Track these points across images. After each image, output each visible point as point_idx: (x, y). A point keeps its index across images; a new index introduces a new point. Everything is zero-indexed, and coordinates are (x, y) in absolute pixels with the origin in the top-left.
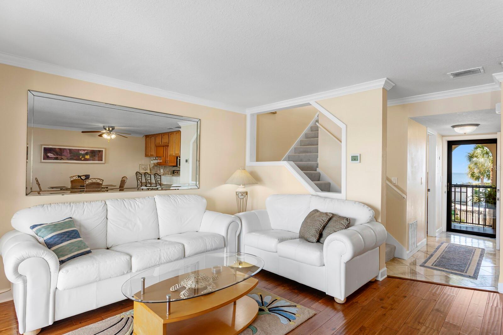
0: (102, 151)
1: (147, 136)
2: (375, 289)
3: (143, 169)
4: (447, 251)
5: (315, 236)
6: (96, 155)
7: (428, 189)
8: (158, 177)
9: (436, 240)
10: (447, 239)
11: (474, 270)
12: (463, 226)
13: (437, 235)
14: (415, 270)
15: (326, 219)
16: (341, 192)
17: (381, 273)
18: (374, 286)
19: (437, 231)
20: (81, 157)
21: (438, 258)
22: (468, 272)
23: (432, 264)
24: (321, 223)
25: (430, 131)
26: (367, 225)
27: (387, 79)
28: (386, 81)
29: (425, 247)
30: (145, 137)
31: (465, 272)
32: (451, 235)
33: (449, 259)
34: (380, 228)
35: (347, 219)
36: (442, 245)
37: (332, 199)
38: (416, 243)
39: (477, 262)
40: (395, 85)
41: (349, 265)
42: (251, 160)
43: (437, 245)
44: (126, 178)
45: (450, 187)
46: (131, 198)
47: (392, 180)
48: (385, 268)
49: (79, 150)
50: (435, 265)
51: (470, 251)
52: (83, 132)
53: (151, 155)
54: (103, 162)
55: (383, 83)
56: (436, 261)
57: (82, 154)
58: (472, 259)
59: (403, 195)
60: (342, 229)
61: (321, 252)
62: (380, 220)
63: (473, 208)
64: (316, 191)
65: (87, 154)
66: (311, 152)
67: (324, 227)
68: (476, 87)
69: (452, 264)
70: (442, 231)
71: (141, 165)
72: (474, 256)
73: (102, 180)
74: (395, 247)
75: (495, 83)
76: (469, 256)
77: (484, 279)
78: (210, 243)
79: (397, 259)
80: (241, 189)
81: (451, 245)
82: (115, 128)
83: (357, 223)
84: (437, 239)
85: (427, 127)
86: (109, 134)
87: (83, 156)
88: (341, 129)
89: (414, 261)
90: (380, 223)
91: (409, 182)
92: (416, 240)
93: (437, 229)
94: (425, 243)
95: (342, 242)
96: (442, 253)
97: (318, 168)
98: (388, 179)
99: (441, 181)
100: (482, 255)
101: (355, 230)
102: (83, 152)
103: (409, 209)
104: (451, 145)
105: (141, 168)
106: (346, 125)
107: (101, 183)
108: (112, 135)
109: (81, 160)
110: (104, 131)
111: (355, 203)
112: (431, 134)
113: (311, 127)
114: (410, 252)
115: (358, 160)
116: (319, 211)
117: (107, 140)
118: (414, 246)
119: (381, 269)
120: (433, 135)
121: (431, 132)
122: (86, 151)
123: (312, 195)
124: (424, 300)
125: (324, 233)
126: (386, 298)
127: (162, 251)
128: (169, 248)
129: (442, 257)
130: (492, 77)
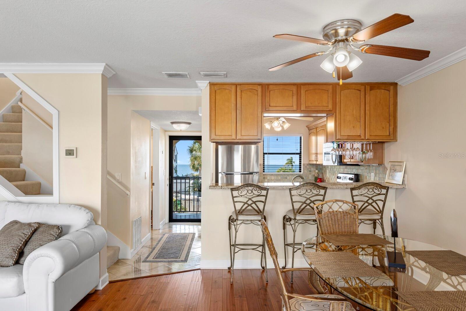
2: (94, 301)
4: (167, 241)
5: (12, 257)
7: (153, 183)
9: (159, 232)
10: (169, 229)
11: (186, 254)
12: (183, 215)
13: (161, 227)
14: (137, 267)
15: (28, 232)
16: (53, 194)
17: (102, 281)
18: (94, 297)
19: (160, 224)
21: (159, 250)
22: (181, 257)
23: (153, 257)
24: (20, 238)
25: (153, 125)
26: (84, 230)
27: (106, 64)
28: (105, 67)
29: (150, 242)
31: (179, 258)
32: (172, 225)
33: (168, 249)
34: (99, 231)
35: (59, 227)
36: (164, 236)
37: (38, 204)
38: (140, 240)
39: (189, 246)
40: (116, 73)
41: (59, 284)
43: (160, 236)
45: (171, 180)
47: (116, 176)
48: (107, 274)
50: (156, 258)
51: (184, 237)
55: (102, 68)
56: (157, 253)
58: (185, 244)
59: (127, 193)
60: (52, 240)
61: (19, 276)
62: (100, 223)
63: (194, 197)
64: (16, 195)
66: (11, 142)
67: (26, 243)
68: (186, 90)
69: (169, 253)
70: (165, 223)
72: (187, 242)
74: (120, 248)
75: (198, 89)
76: (183, 242)
77: (192, 260)
79: (121, 260)
81: (171, 235)
83: (72, 230)
84: (161, 231)
85: (150, 121)
88: (52, 115)
89: (138, 258)
90: (100, 225)
91: (133, 177)
92: (140, 237)
93: (160, 222)
94: (150, 238)
95: (49, 257)
96: (163, 245)
97: (22, 163)
98: (109, 173)
99: (164, 175)
100: (193, 239)
101: (68, 239)
103: (133, 205)
104: (173, 139)
106: (58, 111)
111: (70, 206)
112: (155, 128)
113: (13, 107)
114: (134, 250)
115: (74, 154)
116: (20, 222)
118: (138, 243)
119: (102, 276)
120: (156, 129)
121: (154, 127)
123: (9, 202)
124: (142, 295)
125: (26, 250)
126: (105, 307)
129: (163, 248)
130: (196, 84)
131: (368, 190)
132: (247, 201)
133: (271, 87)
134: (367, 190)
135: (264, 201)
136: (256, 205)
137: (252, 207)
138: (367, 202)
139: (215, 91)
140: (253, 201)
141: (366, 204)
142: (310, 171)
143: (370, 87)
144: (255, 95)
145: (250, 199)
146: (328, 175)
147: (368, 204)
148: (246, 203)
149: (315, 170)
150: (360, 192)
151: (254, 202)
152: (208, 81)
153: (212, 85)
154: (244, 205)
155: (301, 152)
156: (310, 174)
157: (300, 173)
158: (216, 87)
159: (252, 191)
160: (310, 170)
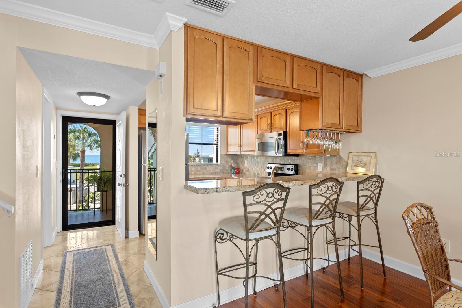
4: (77, 268)
11: (125, 293)
31: (117, 305)
33: (87, 287)
36: (67, 259)
45: (65, 173)
59: (7, 208)
70: (57, 233)
94: (43, 267)
131: (372, 184)
133: (264, 52)
135: (282, 207)
136: (274, 214)
137: (270, 218)
138: (370, 196)
139: (194, 39)
140: (272, 209)
142: (227, 162)
143: (347, 74)
144: (246, 58)
145: (269, 206)
146: (246, 165)
148: (263, 213)
149: (231, 160)
150: (365, 186)
151: (273, 211)
152: (183, 19)
153: (188, 28)
154: (260, 216)
155: (218, 142)
156: (227, 164)
157: (217, 163)
158: (195, 34)
159: (273, 195)
160: (226, 160)
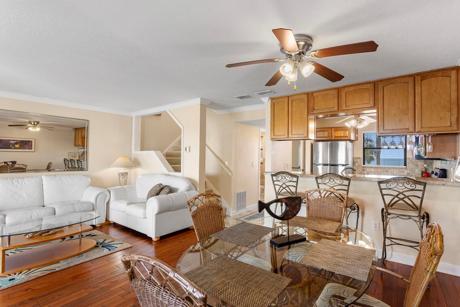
0: (32, 141)
1: (76, 129)
3: (72, 156)
6: (25, 144)
8: (80, 162)
20: (11, 146)
24: (155, 192)
26: (185, 192)
27: (201, 98)
28: (201, 100)
30: (74, 130)
35: (169, 188)
38: (244, 206)
40: (211, 102)
42: (135, 150)
44: (52, 163)
46: (20, 178)
49: (9, 140)
50: (246, 219)
52: (9, 126)
53: (78, 145)
54: (33, 150)
55: (199, 101)
56: (250, 216)
57: (13, 143)
64: (169, 171)
65: (16, 143)
71: (70, 153)
73: (25, 165)
74: (226, 208)
78: (79, 207)
79: (226, 216)
80: (122, 170)
82: (40, 122)
83: (179, 191)
85: (260, 128)
86: (34, 128)
87: (14, 145)
88: (181, 129)
90: (198, 191)
92: (244, 204)
102: (13, 142)
105: (70, 156)
106: (183, 127)
107: (25, 168)
108: (37, 128)
109: (11, 148)
110: (29, 125)
115: (187, 150)
117: (32, 132)
118: (242, 208)
122: (16, 141)
127: (33, 212)
128: (40, 211)
130: (261, 100)
131: (398, 185)
132: (282, 185)
133: (315, 94)
134: (396, 184)
135: (296, 186)
136: (289, 188)
137: (286, 189)
138: (397, 196)
139: (274, 104)
140: (286, 185)
141: (396, 199)
142: (416, 165)
143: (421, 77)
144: (302, 102)
145: (284, 183)
147: (398, 199)
148: (281, 186)
150: (388, 186)
151: (288, 186)
152: (268, 97)
153: (272, 99)
154: (280, 188)
156: (417, 168)
157: (404, 167)
158: (274, 101)
159: (285, 178)
